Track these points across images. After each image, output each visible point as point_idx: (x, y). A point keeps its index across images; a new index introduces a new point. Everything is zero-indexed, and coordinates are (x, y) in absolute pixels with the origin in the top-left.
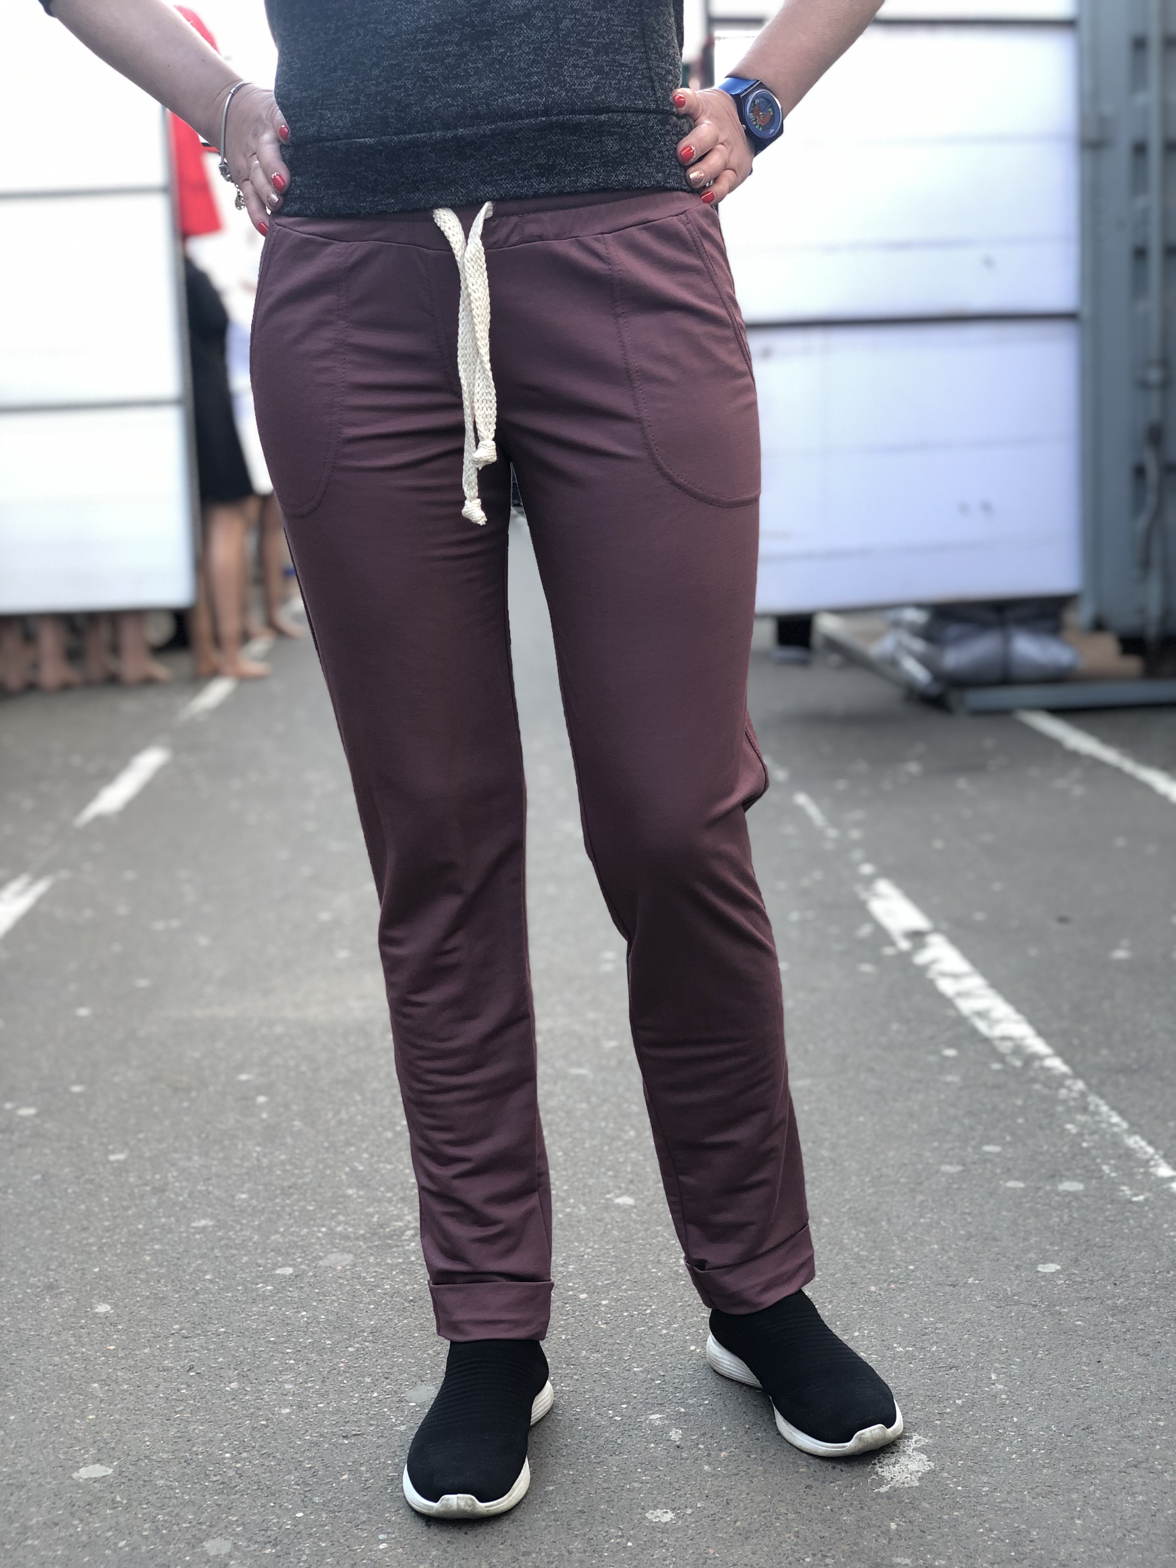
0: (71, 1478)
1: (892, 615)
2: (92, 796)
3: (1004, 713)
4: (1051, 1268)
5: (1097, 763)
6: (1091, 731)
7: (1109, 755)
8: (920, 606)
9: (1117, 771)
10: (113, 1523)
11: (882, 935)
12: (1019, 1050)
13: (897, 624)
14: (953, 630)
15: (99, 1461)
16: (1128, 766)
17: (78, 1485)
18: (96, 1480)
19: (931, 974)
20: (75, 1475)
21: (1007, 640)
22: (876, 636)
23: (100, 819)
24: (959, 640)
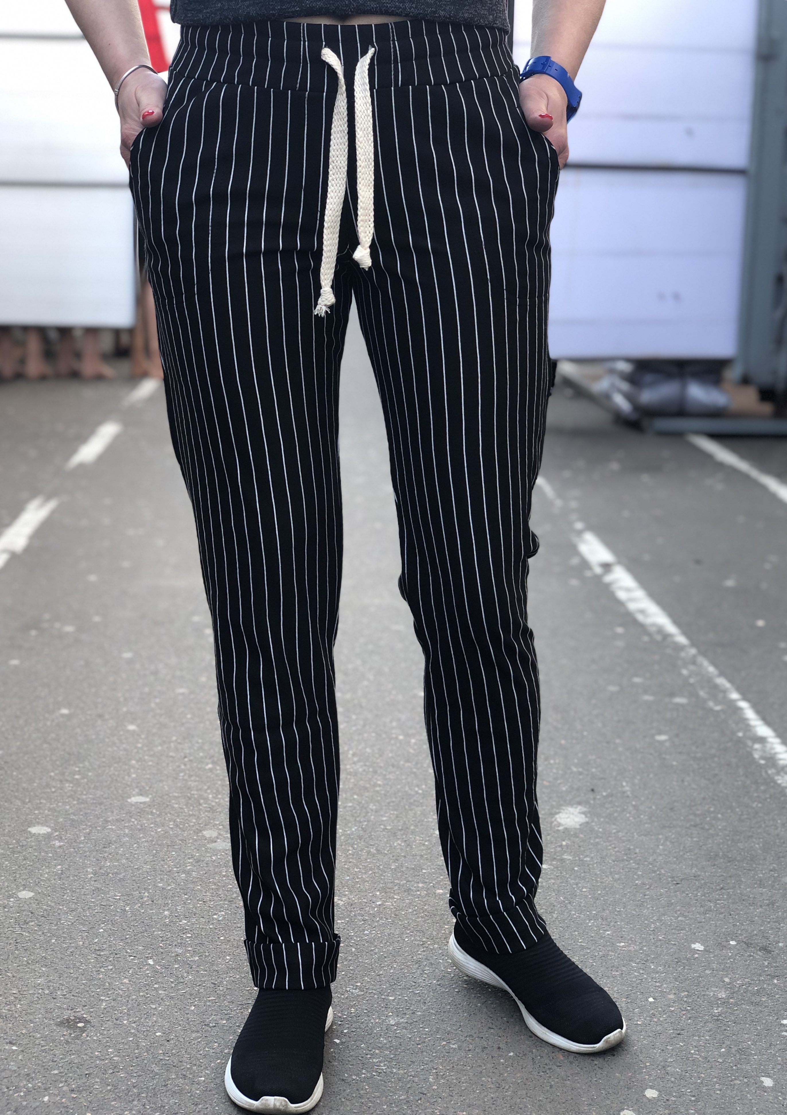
0: (127, 801)
1: (609, 365)
2: (74, 451)
3: (679, 435)
4: (663, 738)
5: (733, 471)
6: (734, 450)
7: (743, 465)
8: (628, 360)
9: (746, 477)
10: (153, 821)
11: (585, 564)
12: (660, 630)
13: (612, 371)
14: (648, 378)
15: (141, 795)
16: (755, 473)
17: (132, 805)
18: (141, 803)
19: (614, 587)
20: (129, 800)
21: (684, 387)
22: (597, 378)
23: (81, 466)
24: (652, 385)
